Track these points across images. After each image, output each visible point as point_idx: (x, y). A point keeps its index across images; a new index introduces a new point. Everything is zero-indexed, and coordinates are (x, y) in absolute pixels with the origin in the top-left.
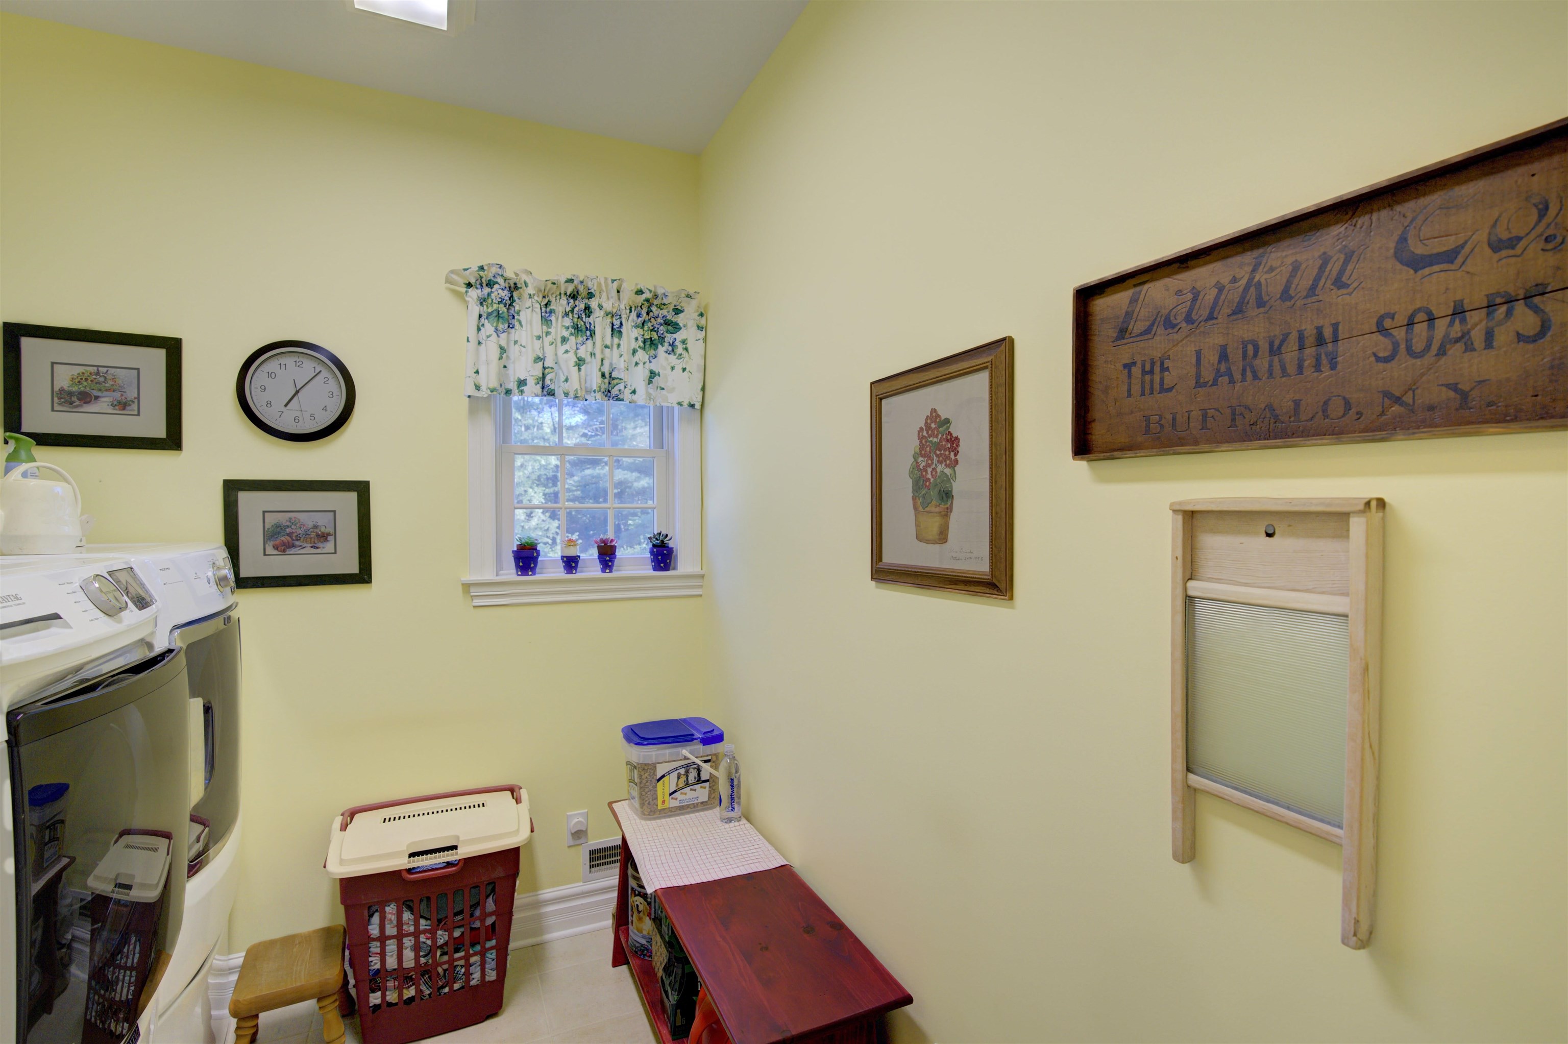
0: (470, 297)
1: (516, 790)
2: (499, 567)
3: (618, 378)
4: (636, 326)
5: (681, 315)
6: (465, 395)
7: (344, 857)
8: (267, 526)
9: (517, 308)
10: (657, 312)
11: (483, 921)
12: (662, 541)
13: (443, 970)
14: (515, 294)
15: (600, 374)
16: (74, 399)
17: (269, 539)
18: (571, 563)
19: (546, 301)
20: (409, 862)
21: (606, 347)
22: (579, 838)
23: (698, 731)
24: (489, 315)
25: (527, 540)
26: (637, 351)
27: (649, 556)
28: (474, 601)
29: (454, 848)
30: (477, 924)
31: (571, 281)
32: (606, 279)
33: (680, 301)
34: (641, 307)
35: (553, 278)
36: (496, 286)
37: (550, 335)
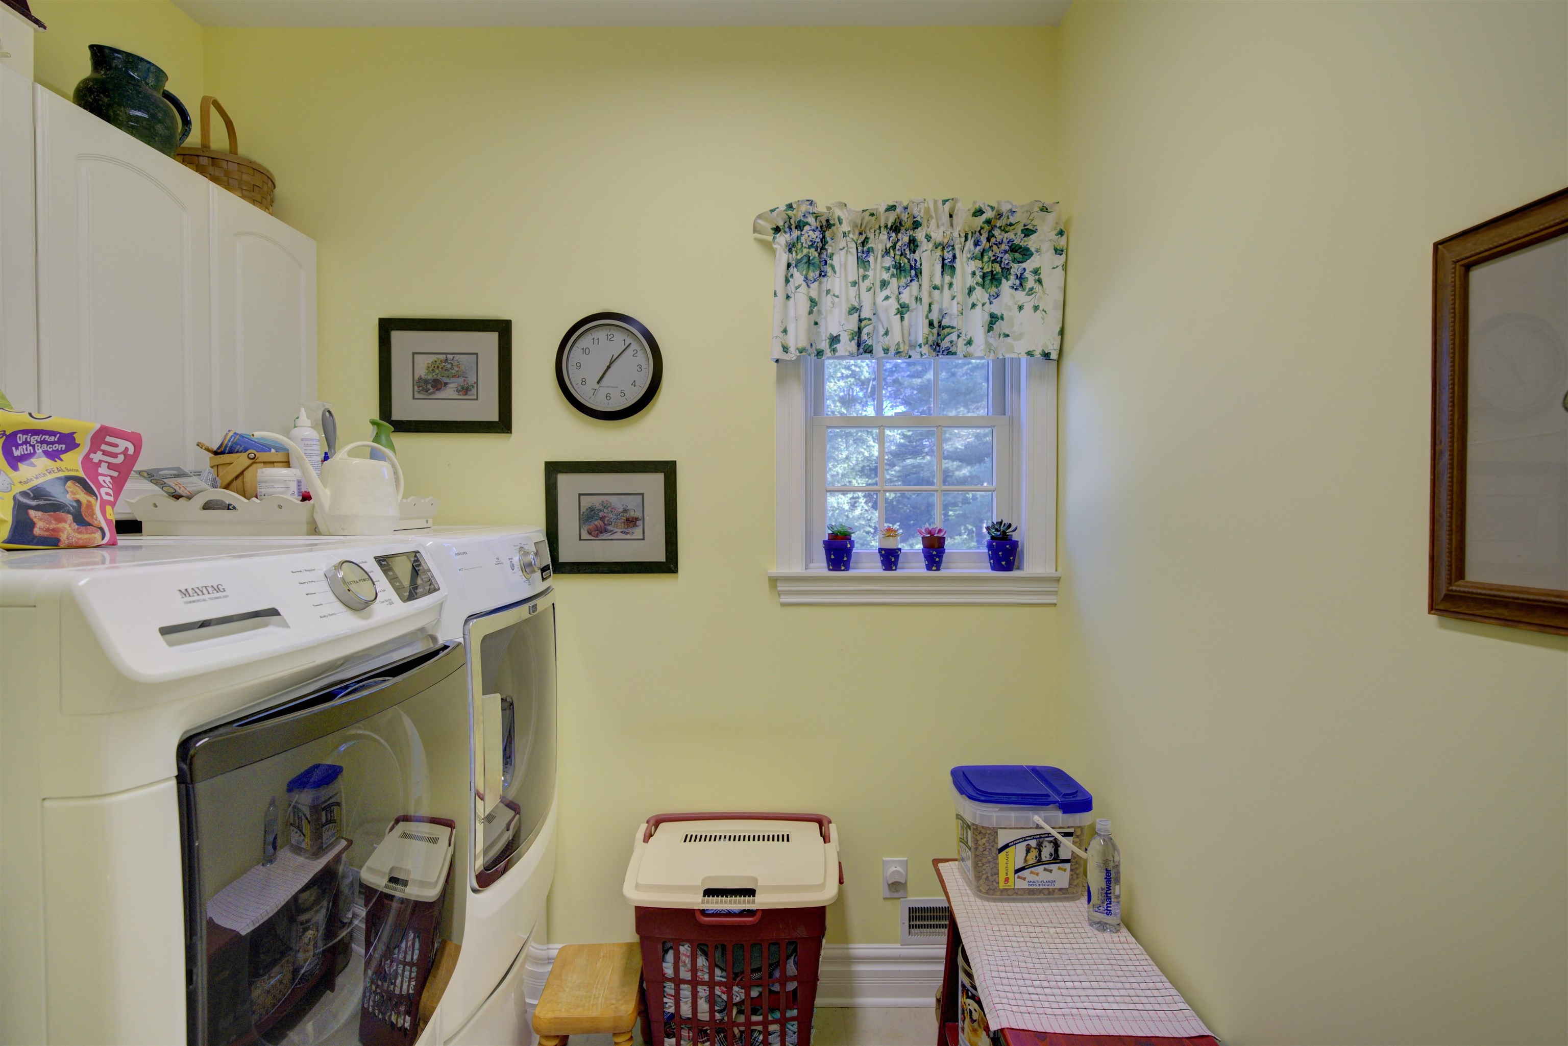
0: (779, 244)
1: (825, 823)
2: (809, 559)
3: (949, 327)
4: (974, 258)
5: (1033, 237)
6: (772, 359)
7: (640, 882)
8: (582, 511)
9: (830, 251)
10: (1001, 237)
11: (783, 985)
12: (1004, 532)
13: (740, 1031)
14: (827, 234)
15: (927, 322)
16: (429, 386)
17: (584, 523)
18: (890, 558)
19: (863, 238)
20: (703, 902)
21: (935, 288)
22: (897, 891)
23: (1058, 792)
24: (798, 262)
25: (840, 529)
26: (975, 289)
27: (987, 551)
28: (781, 597)
29: (751, 892)
30: (776, 988)
31: (892, 208)
32: (935, 202)
33: (1031, 218)
34: (980, 232)
35: (871, 206)
36: (807, 228)
37: (867, 278)
